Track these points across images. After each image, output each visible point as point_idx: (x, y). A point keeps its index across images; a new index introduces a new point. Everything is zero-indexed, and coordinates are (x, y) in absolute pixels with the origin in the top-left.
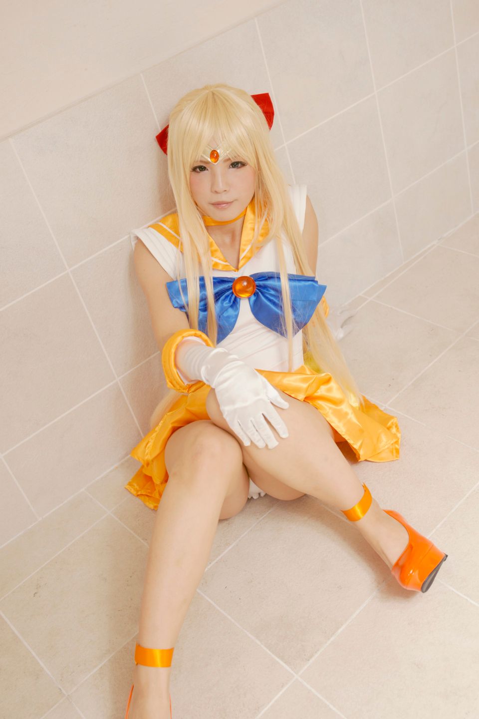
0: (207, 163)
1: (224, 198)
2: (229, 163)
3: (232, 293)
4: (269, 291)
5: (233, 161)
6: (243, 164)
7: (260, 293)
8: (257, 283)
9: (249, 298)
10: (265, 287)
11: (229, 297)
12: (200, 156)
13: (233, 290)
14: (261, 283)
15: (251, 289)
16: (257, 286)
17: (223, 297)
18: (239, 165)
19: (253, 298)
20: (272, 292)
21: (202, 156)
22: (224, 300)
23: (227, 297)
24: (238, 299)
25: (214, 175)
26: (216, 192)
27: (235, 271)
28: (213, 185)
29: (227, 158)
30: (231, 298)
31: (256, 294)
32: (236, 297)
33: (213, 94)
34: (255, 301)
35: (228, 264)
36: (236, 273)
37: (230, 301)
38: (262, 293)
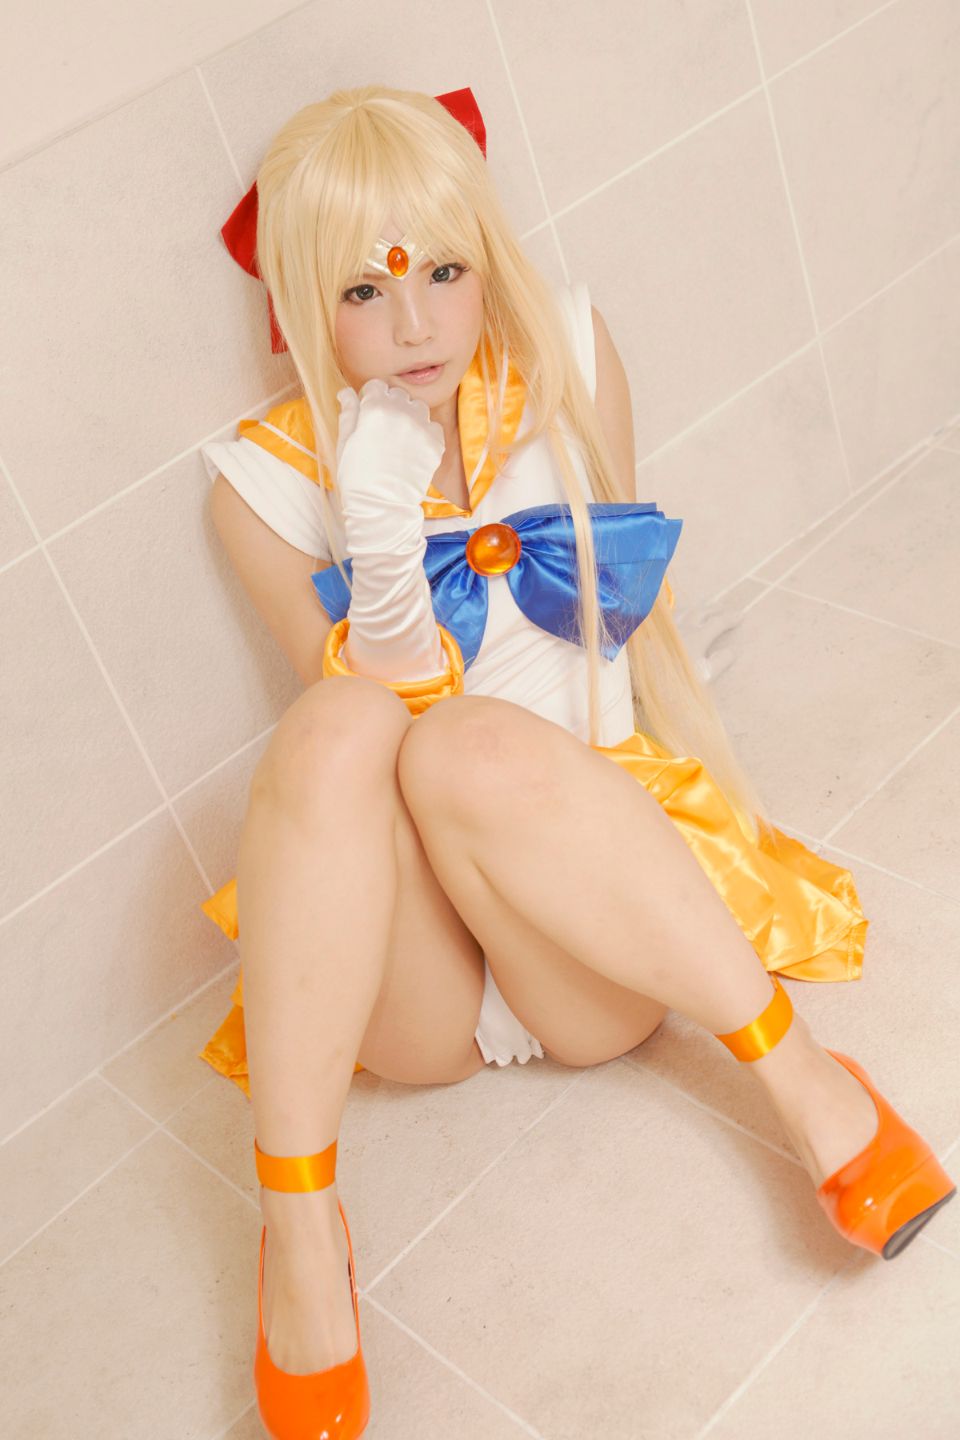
0: (381, 277)
1: (427, 356)
2: (431, 270)
3: (468, 567)
4: (553, 551)
5: (439, 264)
6: (460, 269)
7: (532, 560)
8: (522, 536)
9: (507, 575)
10: (542, 542)
11: (460, 579)
12: (363, 266)
13: (468, 560)
14: (533, 535)
15: (509, 553)
16: (523, 543)
17: (447, 579)
18: (452, 272)
19: (516, 573)
20: (560, 552)
21: (367, 265)
22: (450, 585)
23: (455, 577)
24: (482, 580)
25: (398, 305)
26: (408, 344)
27: (465, 516)
28: (396, 330)
29: (427, 260)
30: (464, 581)
31: (523, 563)
32: (476, 575)
33: (368, 113)
34: (523, 580)
35: (446, 502)
36: (468, 519)
37: (464, 587)
38: (534, 556)
